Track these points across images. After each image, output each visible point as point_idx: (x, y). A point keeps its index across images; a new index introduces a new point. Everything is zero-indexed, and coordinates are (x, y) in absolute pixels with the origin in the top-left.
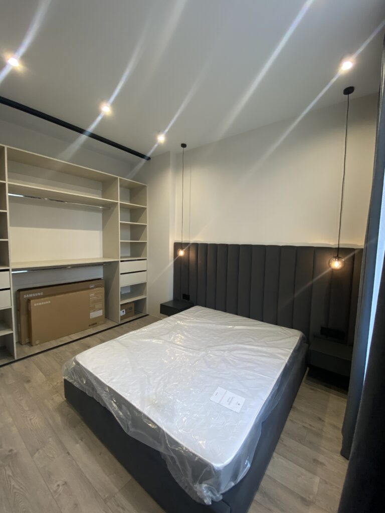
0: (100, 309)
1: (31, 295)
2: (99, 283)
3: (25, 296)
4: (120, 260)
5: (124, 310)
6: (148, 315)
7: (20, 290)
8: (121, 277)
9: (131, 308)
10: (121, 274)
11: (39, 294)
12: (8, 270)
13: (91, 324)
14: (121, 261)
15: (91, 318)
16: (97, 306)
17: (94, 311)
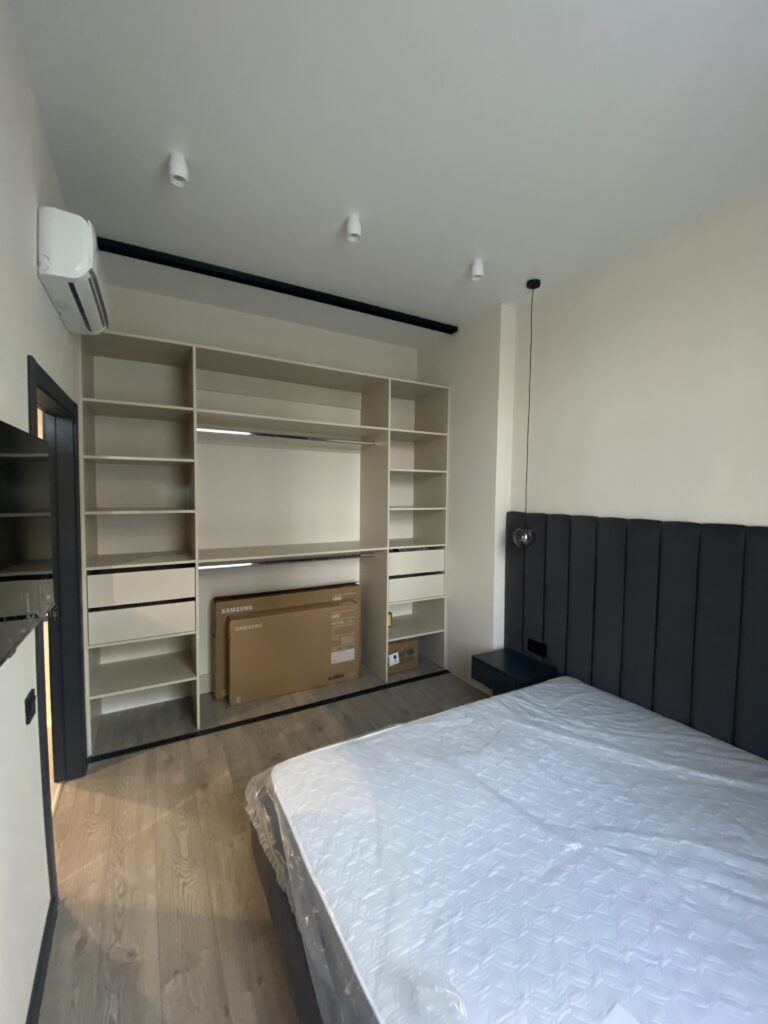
0: (350, 647)
1: (233, 610)
2: (350, 592)
3: (223, 611)
4: (388, 548)
5: (397, 654)
6: (446, 672)
7: (217, 599)
8: (392, 585)
9: (411, 652)
10: (391, 577)
11: (246, 608)
12: (193, 565)
13: (332, 675)
14: (391, 551)
15: (332, 663)
16: (344, 640)
17: (340, 649)
